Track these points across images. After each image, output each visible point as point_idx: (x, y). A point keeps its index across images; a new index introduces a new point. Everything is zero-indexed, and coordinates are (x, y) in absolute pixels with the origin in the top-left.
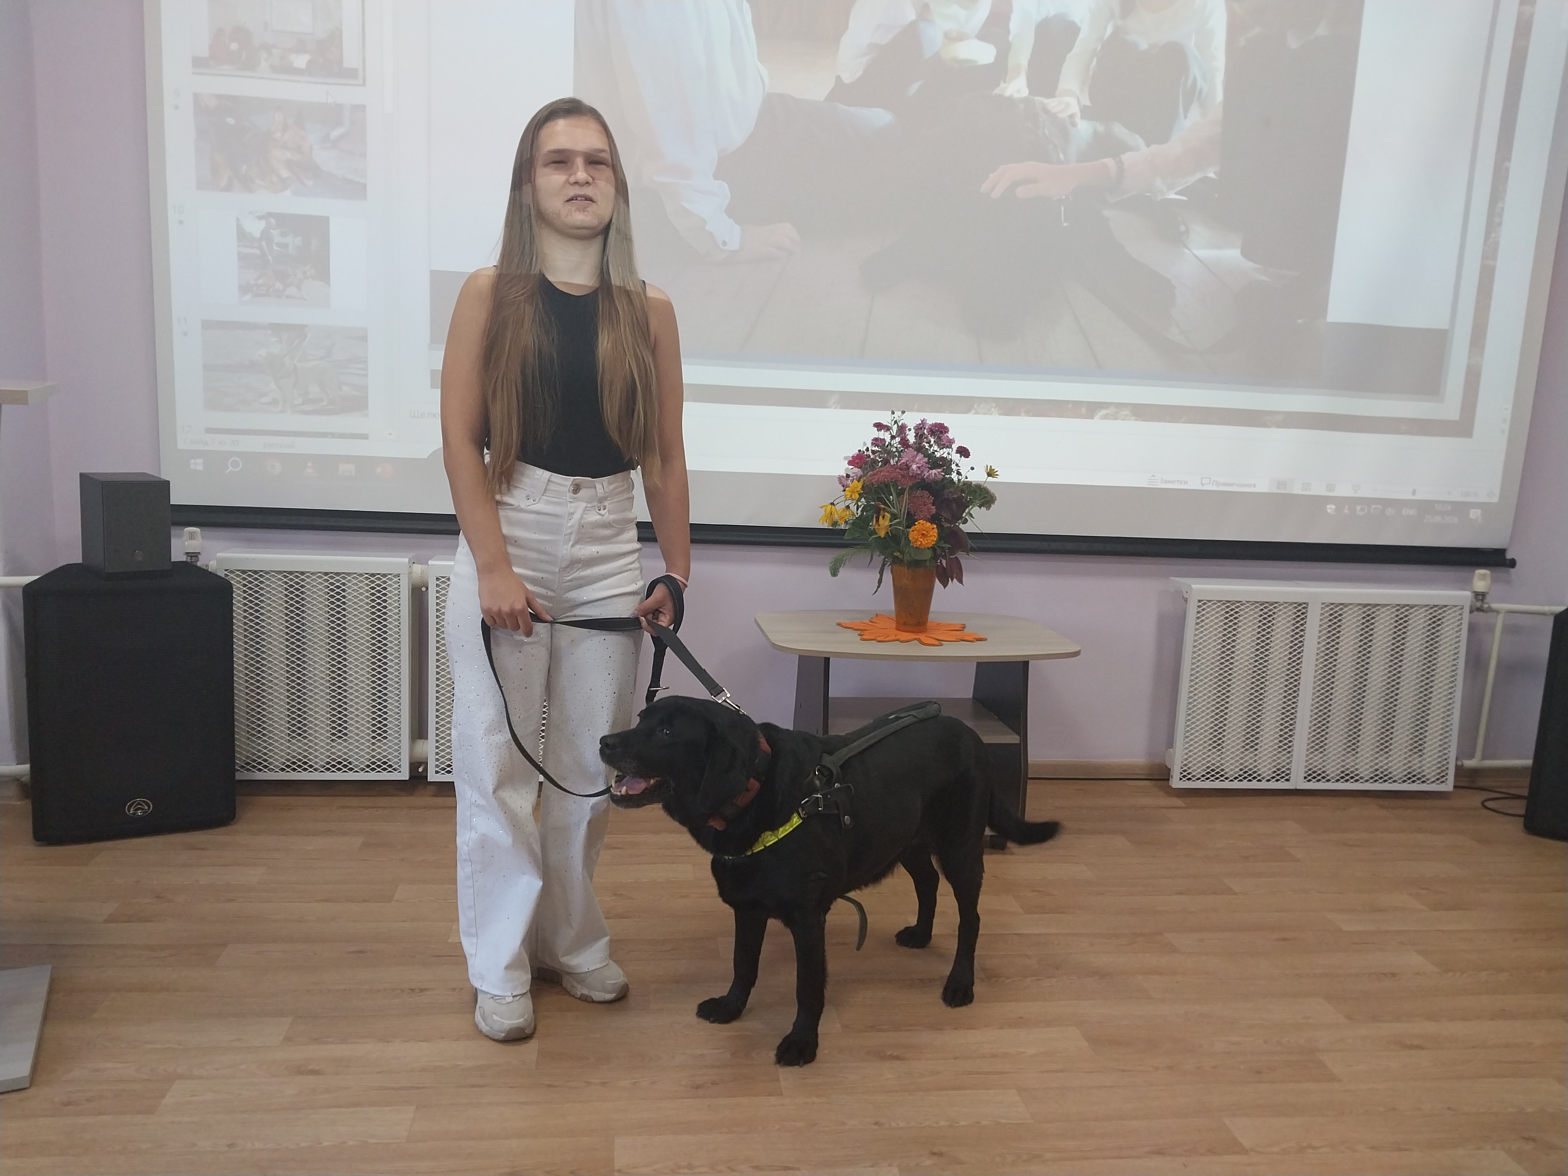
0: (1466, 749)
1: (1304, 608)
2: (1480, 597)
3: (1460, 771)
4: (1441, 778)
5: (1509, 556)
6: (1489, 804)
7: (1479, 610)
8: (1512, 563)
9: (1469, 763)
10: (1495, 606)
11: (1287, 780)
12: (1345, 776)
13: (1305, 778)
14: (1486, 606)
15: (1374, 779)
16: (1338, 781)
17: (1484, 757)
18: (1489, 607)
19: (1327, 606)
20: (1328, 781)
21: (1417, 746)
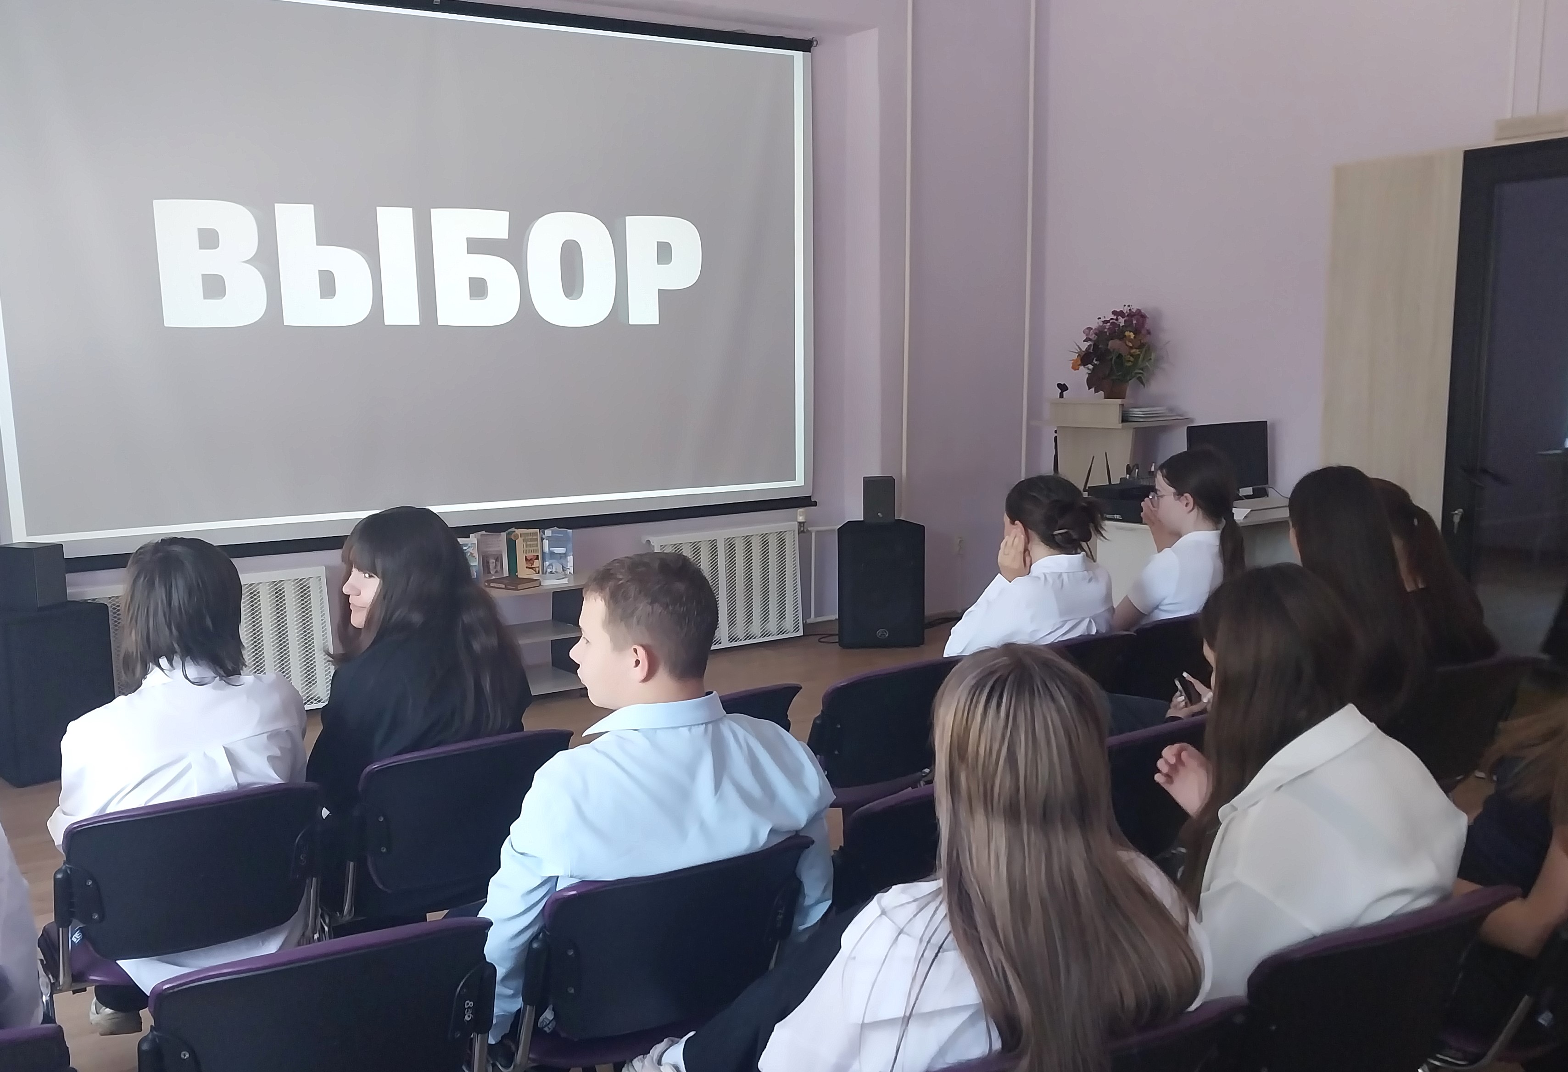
0: (806, 613)
1: (715, 543)
2: (802, 525)
3: (805, 625)
4: (796, 629)
5: (813, 500)
6: (822, 640)
7: (803, 532)
8: (815, 504)
9: (809, 621)
10: (809, 529)
11: (720, 643)
12: (748, 637)
13: (729, 641)
14: (805, 530)
15: (763, 636)
16: (745, 639)
17: (816, 616)
18: (808, 530)
19: (727, 540)
20: (741, 640)
21: (782, 615)
